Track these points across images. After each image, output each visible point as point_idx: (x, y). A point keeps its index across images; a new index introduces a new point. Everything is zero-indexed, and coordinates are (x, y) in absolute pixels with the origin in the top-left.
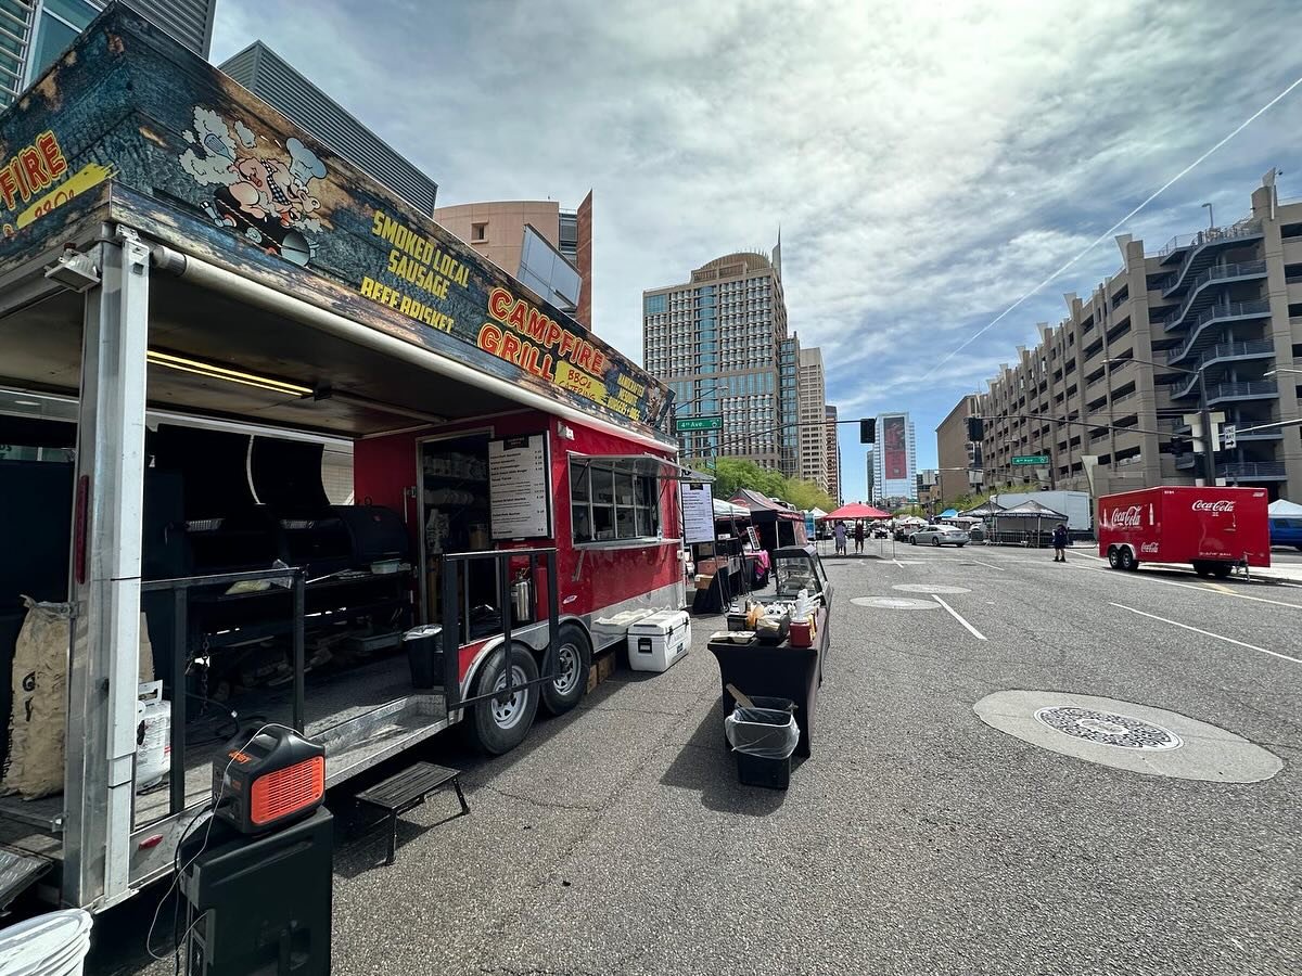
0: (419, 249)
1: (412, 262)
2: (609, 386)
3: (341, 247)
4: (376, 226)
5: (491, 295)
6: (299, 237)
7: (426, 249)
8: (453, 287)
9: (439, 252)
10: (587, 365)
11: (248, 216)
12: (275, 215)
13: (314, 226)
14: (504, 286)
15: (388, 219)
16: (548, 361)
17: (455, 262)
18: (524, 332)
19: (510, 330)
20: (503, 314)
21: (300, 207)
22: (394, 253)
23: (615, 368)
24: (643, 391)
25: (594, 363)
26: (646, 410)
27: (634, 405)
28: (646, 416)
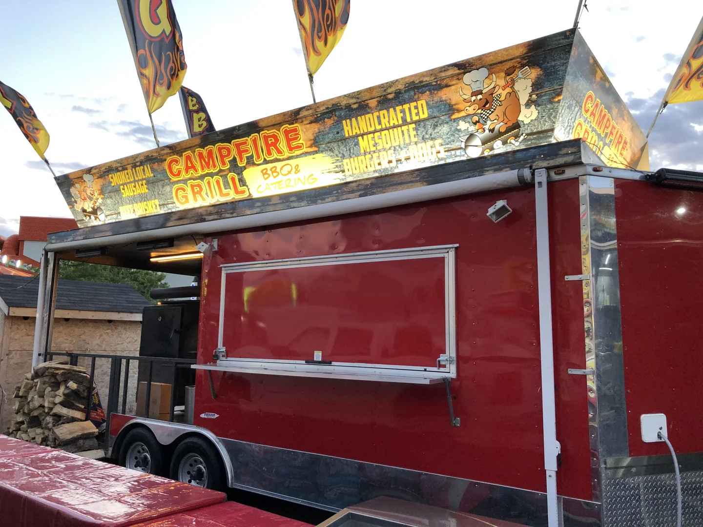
0: (127, 176)
1: (128, 185)
2: (331, 150)
3: (109, 201)
4: (112, 182)
5: (166, 168)
7: (129, 174)
8: (148, 181)
9: (133, 169)
10: (279, 152)
11: (89, 212)
12: (93, 206)
14: (169, 154)
15: (113, 175)
16: (233, 179)
17: (142, 167)
18: (200, 173)
19: (190, 179)
20: (179, 172)
21: (95, 197)
22: (122, 187)
23: (329, 122)
24: (420, 109)
25: (289, 141)
26: (463, 125)
27: (414, 139)
28: (471, 136)
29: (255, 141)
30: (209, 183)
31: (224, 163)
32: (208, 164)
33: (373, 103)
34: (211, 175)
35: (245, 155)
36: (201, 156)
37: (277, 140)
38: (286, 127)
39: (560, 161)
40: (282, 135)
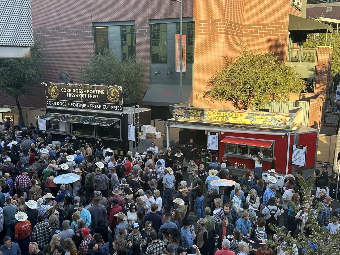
0: (194, 111)
1: (194, 113)
2: (250, 119)
3: (186, 115)
4: (189, 111)
5: (207, 113)
8: (201, 114)
10: (238, 117)
11: (178, 115)
12: (180, 114)
13: (183, 114)
16: (225, 118)
18: (217, 115)
19: (213, 116)
20: (211, 114)
22: (192, 113)
23: (251, 115)
24: (270, 117)
25: (241, 116)
26: (276, 121)
27: (267, 121)
28: (278, 123)
29: (233, 114)
30: (219, 118)
31: (223, 115)
32: (219, 115)
33: (261, 115)
34: (220, 117)
35: (229, 115)
36: (218, 113)
37: (238, 115)
38: (241, 113)
39: (292, 133)
40: (239, 114)
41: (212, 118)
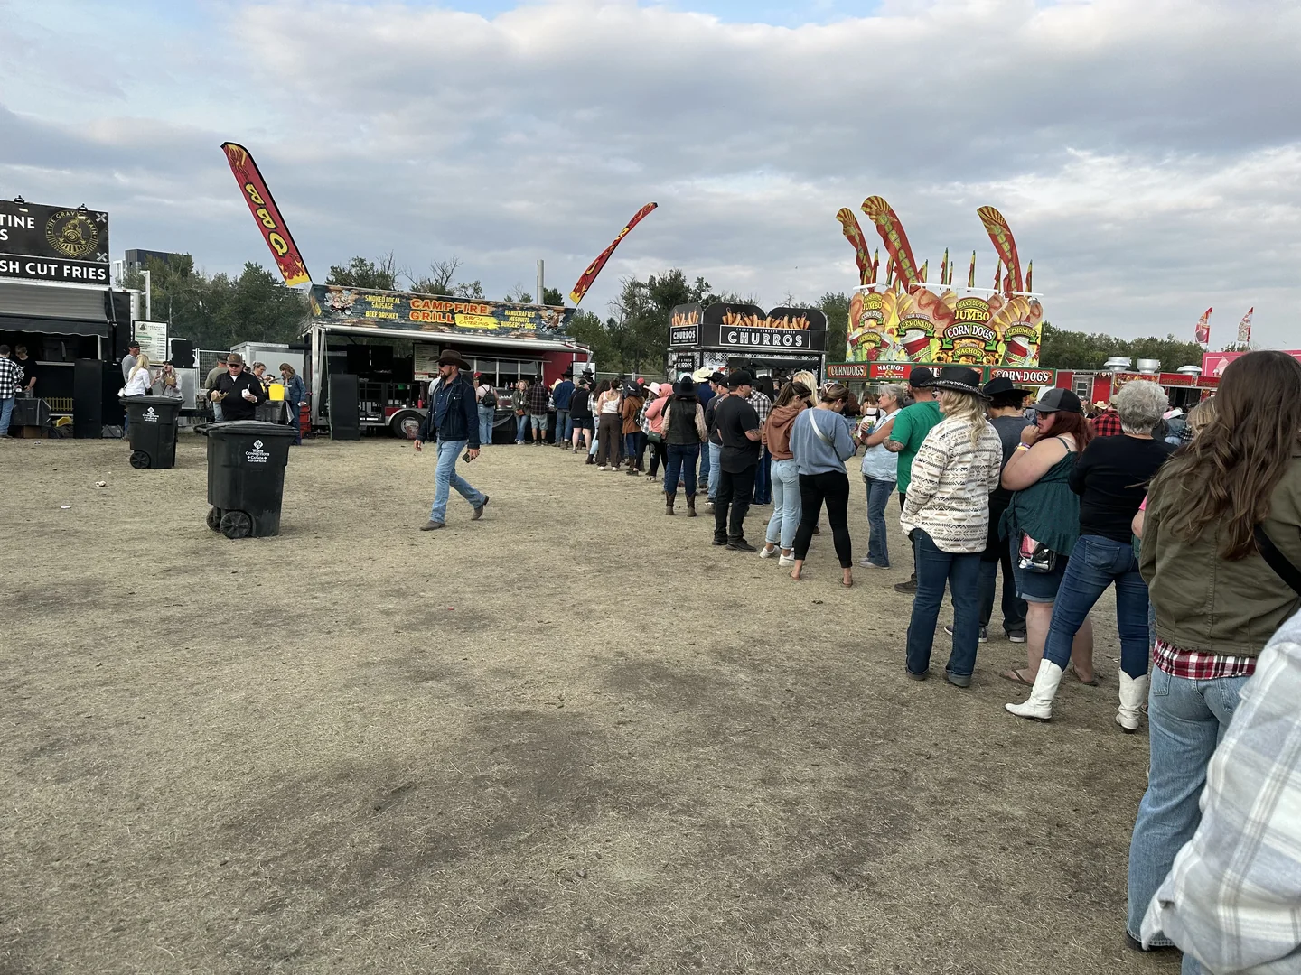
0: (380, 299)
1: (379, 303)
2: (498, 317)
3: (359, 307)
4: (366, 299)
5: (411, 302)
6: (349, 309)
7: (383, 298)
8: (395, 305)
9: (387, 297)
10: (476, 312)
11: (338, 308)
12: (343, 306)
13: (351, 305)
14: (416, 298)
15: (369, 296)
16: (449, 316)
17: (393, 298)
18: (431, 309)
19: (424, 310)
20: (418, 306)
21: (347, 302)
22: (373, 303)
23: (500, 309)
24: (533, 314)
25: (481, 310)
26: (543, 322)
27: (527, 322)
28: (545, 325)
29: (466, 306)
30: (434, 315)
31: (446, 309)
32: (437, 308)
33: (518, 308)
34: (438, 312)
35: (459, 309)
36: (435, 303)
37: (476, 308)
38: (482, 305)
40: (479, 307)
41: (421, 314)
